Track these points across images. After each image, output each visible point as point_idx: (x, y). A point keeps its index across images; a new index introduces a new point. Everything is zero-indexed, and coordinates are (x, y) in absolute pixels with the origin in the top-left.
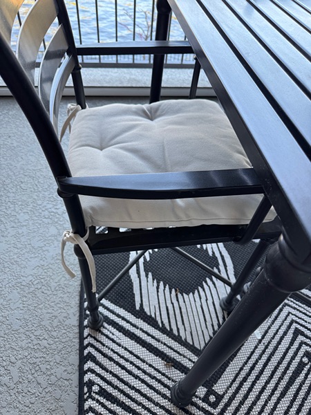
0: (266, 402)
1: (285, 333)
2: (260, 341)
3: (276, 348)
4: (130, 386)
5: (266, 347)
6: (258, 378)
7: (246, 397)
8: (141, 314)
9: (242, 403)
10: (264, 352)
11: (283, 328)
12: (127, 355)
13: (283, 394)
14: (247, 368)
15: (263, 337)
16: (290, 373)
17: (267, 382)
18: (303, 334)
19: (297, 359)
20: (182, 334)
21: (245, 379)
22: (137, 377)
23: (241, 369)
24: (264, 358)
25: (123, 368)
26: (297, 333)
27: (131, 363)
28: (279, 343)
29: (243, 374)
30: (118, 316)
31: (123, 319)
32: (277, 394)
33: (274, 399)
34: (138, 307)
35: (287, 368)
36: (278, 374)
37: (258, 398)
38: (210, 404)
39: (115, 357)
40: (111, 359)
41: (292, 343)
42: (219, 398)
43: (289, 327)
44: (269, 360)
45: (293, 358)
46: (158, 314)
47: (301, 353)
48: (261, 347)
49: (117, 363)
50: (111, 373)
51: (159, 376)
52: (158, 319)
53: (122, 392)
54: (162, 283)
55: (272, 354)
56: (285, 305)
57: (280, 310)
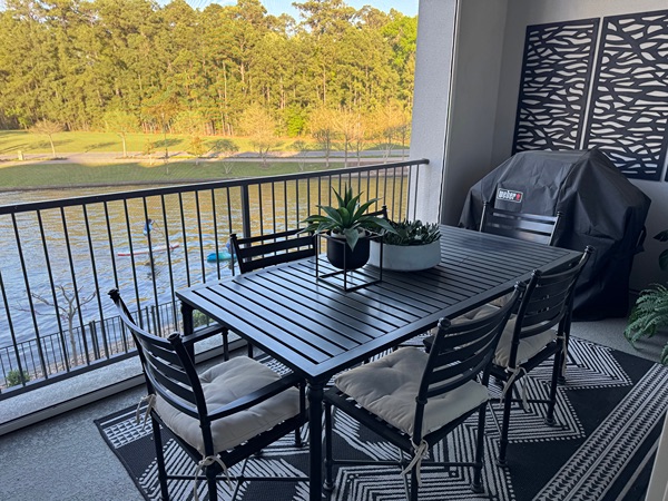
56: (358, 483)
57: (357, 488)
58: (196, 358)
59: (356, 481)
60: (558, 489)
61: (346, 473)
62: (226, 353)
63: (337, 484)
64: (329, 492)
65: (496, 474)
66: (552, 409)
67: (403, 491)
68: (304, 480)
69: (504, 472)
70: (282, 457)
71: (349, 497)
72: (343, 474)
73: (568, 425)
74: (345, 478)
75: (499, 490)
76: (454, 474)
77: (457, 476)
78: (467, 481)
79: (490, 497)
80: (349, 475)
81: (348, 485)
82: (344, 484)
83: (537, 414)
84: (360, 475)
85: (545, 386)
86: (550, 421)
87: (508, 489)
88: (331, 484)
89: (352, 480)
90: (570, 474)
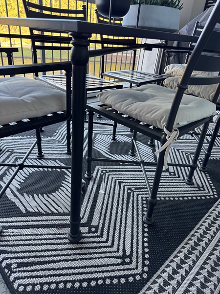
0: (121, 216)
1: (115, 186)
2: (105, 194)
3: (114, 193)
4: (39, 251)
5: (109, 195)
6: (112, 208)
7: (110, 219)
8: (28, 214)
9: (110, 223)
10: (109, 197)
11: (113, 184)
12: (29, 237)
13: (127, 209)
14: (104, 208)
15: (105, 192)
16: (125, 199)
17: (117, 208)
18: (123, 182)
19: (126, 193)
20: (60, 210)
21: (106, 212)
22: (42, 244)
23: (102, 209)
24: (111, 199)
25: (29, 245)
26: (120, 183)
27: (34, 240)
28: (114, 190)
29: (104, 211)
30: (12, 222)
31: (16, 222)
32: (124, 210)
33: (124, 213)
34: (24, 212)
35: (123, 198)
36: (120, 202)
37: (116, 216)
38: (93, 233)
39: (20, 243)
40: (18, 245)
41: (120, 188)
42: (97, 227)
43: (115, 182)
44: (113, 199)
45: (124, 193)
46: (40, 209)
47: (126, 190)
48: (107, 196)
49: (24, 245)
50: (21, 252)
51: (56, 236)
52: (41, 211)
53: (35, 257)
54: (35, 195)
55: (113, 196)
56: (109, 175)
57: (108, 178)
59: (107, 174)
63: (94, 175)
69: (205, 174)
70: (57, 159)
71: (103, 183)
74: (100, 172)
75: (204, 184)
76: (172, 174)
77: (175, 175)
78: (182, 178)
79: (198, 187)
80: (102, 171)
81: (101, 177)
82: (99, 176)
84: (110, 171)
88: (90, 174)
89: (105, 174)
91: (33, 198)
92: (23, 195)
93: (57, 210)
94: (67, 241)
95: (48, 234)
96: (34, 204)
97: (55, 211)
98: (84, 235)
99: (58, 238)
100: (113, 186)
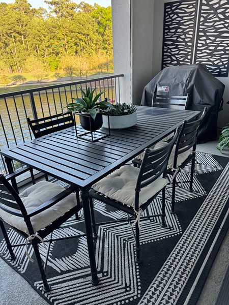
0: (121, 261)
1: (114, 239)
2: (108, 247)
3: (114, 246)
4: (76, 295)
5: (111, 247)
6: (115, 257)
7: (115, 265)
8: (63, 272)
9: (115, 267)
10: (111, 249)
11: (113, 239)
12: (67, 288)
13: (124, 255)
14: (110, 258)
15: (109, 246)
16: (122, 248)
17: (118, 256)
18: (119, 236)
19: (122, 243)
20: (82, 266)
21: (111, 261)
22: (76, 291)
23: (108, 259)
24: (113, 251)
25: (69, 292)
26: (117, 236)
27: (71, 288)
28: (114, 243)
30: (54, 280)
31: (57, 279)
33: (123, 258)
34: (60, 272)
35: (121, 248)
36: (120, 251)
37: (118, 262)
38: (106, 276)
39: (64, 292)
40: (63, 294)
41: (118, 241)
42: (107, 272)
43: (114, 237)
45: (121, 244)
46: (69, 267)
47: (122, 241)
48: (110, 249)
49: (66, 293)
50: (66, 298)
51: (84, 284)
52: (70, 269)
53: (75, 299)
54: (63, 258)
55: (114, 248)
56: (109, 232)
57: (109, 234)
58: (18, 185)
59: (107, 231)
60: (199, 220)
61: (102, 228)
62: (33, 180)
63: (99, 234)
64: (96, 239)
65: (171, 217)
66: (191, 185)
67: (131, 232)
68: (83, 236)
69: (174, 216)
70: (70, 226)
71: (106, 239)
72: (101, 229)
73: (199, 191)
74: (102, 230)
75: (173, 224)
76: (152, 220)
77: (154, 221)
78: (159, 223)
79: (170, 228)
80: (104, 229)
81: (104, 234)
82: (102, 234)
83: (185, 188)
84: (109, 228)
85: (186, 175)
86: (191, 190)
87: (177, 223)
88: (96, 234)
89: (106, 231)
90: (203, 212)
91: (63, 260)
92: (55, 260)
93: (80, 266)
94: (91, 285)
95: (78, 283)
96: (65, 265)
97: (79, 267)
98: (100, 279)
99: (85, 285)
100: (113, 240)
